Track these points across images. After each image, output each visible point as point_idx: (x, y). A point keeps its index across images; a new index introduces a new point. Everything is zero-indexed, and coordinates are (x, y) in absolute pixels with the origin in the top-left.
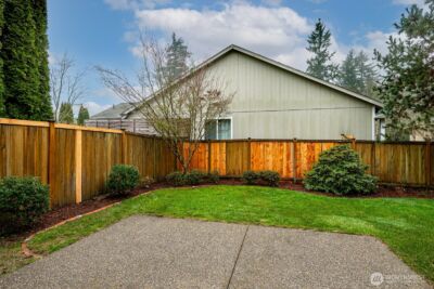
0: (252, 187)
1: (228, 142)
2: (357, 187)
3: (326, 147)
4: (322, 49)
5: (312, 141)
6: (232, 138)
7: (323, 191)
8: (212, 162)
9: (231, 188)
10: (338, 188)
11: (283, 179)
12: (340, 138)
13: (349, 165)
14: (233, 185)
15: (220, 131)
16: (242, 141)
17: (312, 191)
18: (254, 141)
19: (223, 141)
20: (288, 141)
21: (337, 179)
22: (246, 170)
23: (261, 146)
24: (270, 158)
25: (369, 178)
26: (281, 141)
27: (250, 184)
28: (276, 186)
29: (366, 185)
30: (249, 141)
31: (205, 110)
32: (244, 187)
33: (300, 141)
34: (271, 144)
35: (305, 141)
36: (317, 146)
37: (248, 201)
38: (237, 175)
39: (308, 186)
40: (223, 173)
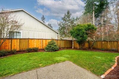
0: (30, 53)
1: (20, 39)
2: (56, 49)
3: (49, 41)
4: (44, 21)
5: (46, 39)
6: (21, 38)
7: (49, 51)
8: (13, 46)
9: (22, 55)
10: (53, 50)
11: (39, 49)
12: (51, 39)
13: (55, 45)
14: (22, 53)
15: (16, 35)
16: (26, 39)
17: (47, 51)
18: (30, 39)
19: (18, 39)
20: (40, 39)
21: (53, 48)
22: (27, 48)
23: (33, 41)
24: (35, 44)
25: (58, 47)
26: (39, 39)
27: (29, 52)
28: (38, 51)
29: (57, 48)
30: (29, 39)
31: (10, 27)
32: (27, 53)
33: (43, 39)
34: (36, 40)
35: (45, 39)
36: (47, 40)
37: (31, 58)
38: (24, 50)
39: (46, 50)
40: (18, 49)
